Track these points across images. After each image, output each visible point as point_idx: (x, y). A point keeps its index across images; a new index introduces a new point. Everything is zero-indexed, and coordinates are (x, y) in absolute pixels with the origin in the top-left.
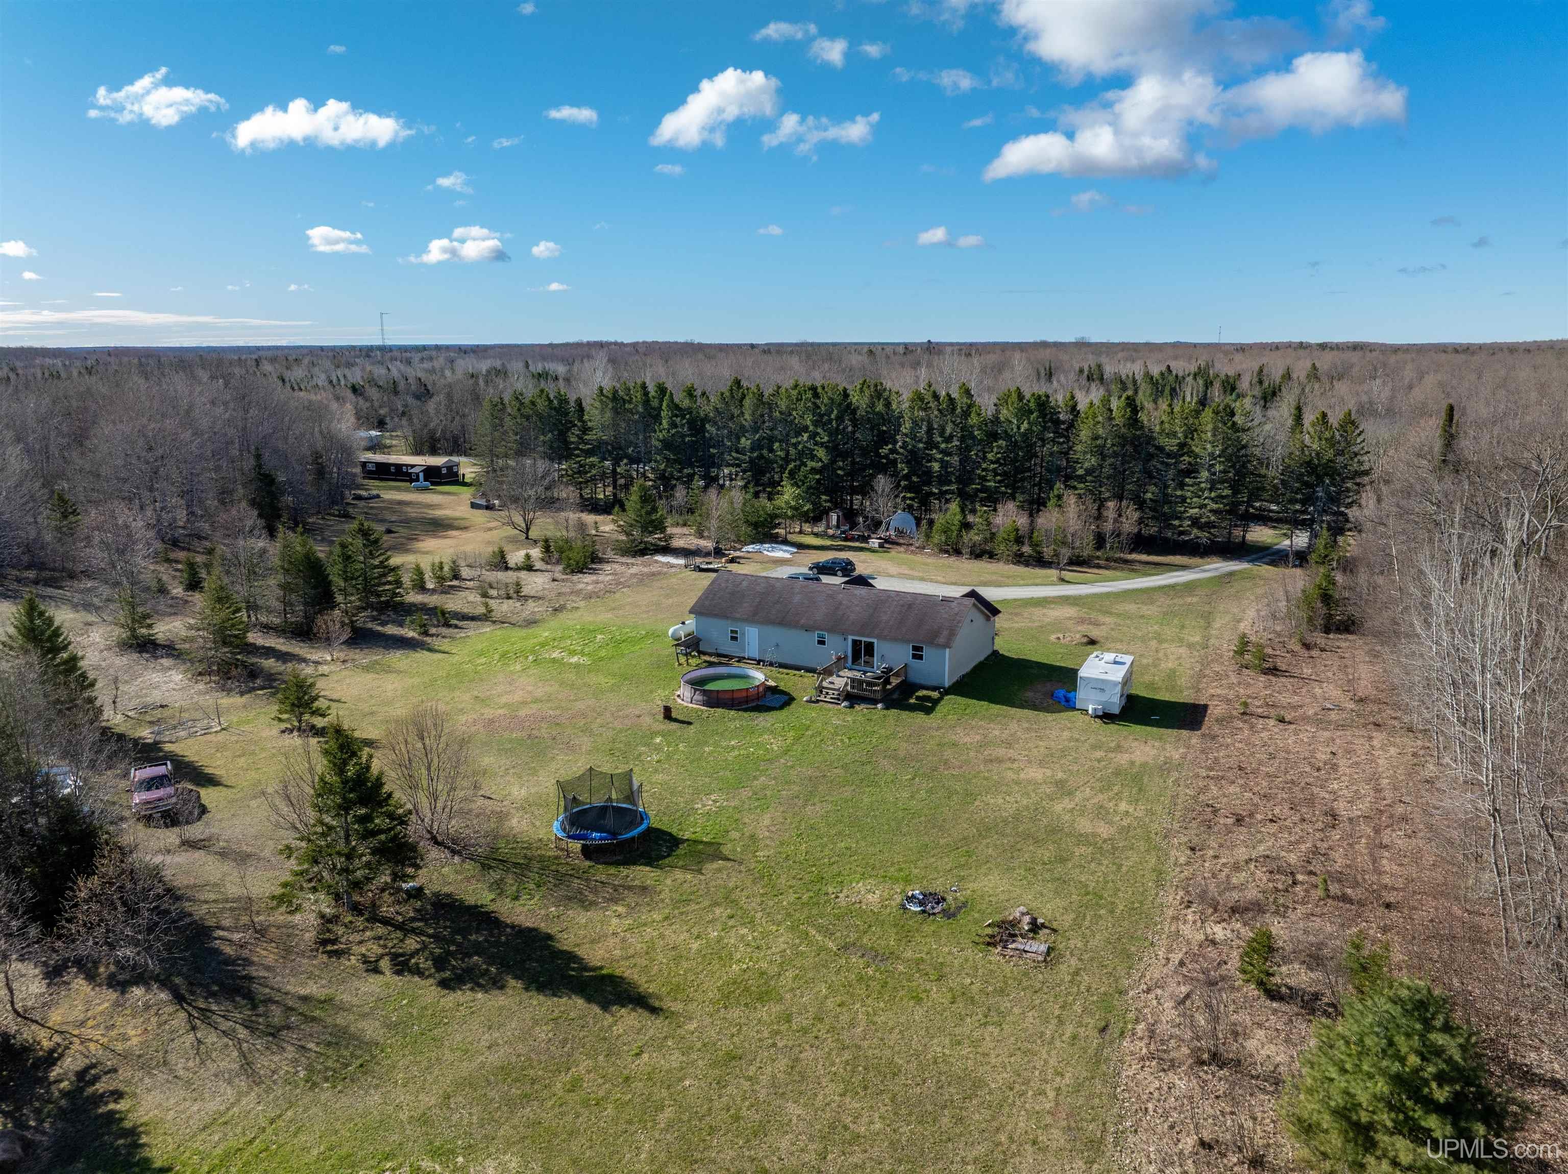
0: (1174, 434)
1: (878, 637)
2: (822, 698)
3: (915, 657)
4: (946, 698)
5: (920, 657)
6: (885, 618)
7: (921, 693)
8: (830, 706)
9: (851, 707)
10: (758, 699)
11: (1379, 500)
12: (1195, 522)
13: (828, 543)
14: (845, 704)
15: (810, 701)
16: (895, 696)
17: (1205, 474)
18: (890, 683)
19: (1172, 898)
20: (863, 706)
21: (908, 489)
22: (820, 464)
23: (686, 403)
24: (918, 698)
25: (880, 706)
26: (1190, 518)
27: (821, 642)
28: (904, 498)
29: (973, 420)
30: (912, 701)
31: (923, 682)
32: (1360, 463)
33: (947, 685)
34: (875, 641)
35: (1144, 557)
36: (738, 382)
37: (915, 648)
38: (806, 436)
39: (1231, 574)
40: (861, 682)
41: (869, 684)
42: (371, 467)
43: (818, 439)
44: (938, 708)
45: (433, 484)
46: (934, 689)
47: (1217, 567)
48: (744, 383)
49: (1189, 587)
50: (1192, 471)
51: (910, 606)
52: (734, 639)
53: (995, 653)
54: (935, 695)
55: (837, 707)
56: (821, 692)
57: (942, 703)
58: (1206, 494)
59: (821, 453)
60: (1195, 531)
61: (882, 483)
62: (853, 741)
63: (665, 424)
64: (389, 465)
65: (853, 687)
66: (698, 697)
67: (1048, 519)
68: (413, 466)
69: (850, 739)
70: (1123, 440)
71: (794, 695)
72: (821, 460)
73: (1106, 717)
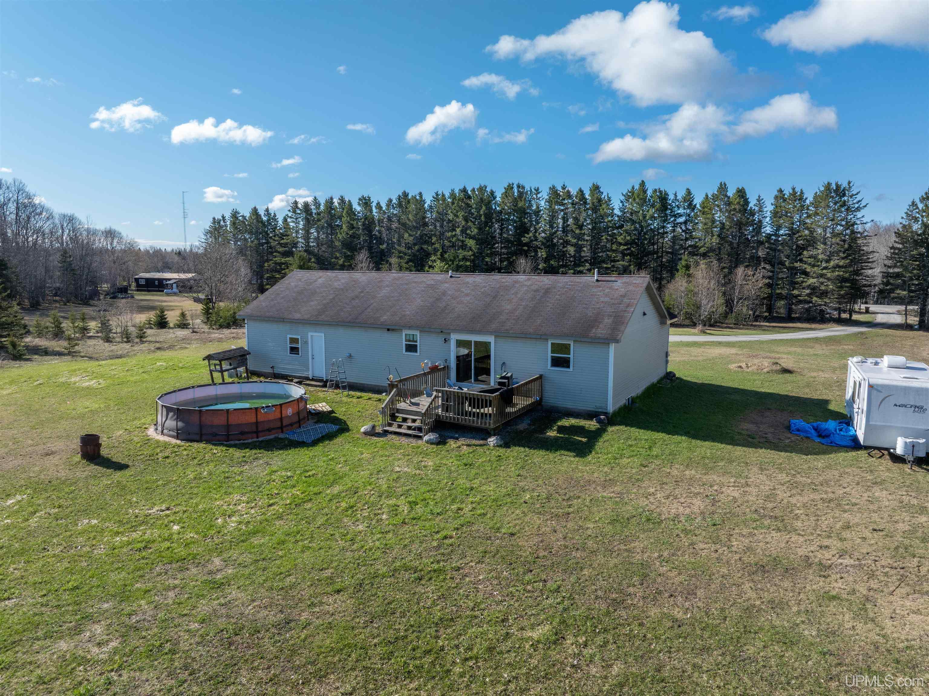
1: (498, 335)
2: (394, 429)
3: (558, 362)
4: (610, 429)
5: (565, 363)
6: (508, 307)
7: (566, 422)
8: (404, 441)
9: (441, 442)
10: (281, 428)
14: (431, 436)
15: (372, 433)
16: (522, 426)
18: (513, 405)
20: (462, 441)
22: (470, 253)
24: (561, 429)
25: (492, 441)
26: (809, 287)
27: (411, 348)
30: (552, 433)
31: (569, 405)
33: (611, 409)
34: (491, 339)
37: (557, 348)
40: (462, 399)
41: (475, 401)
42: (143, 282)
43: (468, 232)
44: (600, 444)
46: (590, 415)
51: (548, 290)
52: (294, 350)
53: (670, 376)
54: (592, 425)
55: (414, 442)
56: (393, 417)
57: (606, 436)
58: (824, 265)
59: (471, 243)
61: (524, 264)
62: (419, 509)
64: (153, 280)
65: (446, 409)
68: (170, 280)
69: (413, 504)
71: (350, 425)
72: (471, 249)
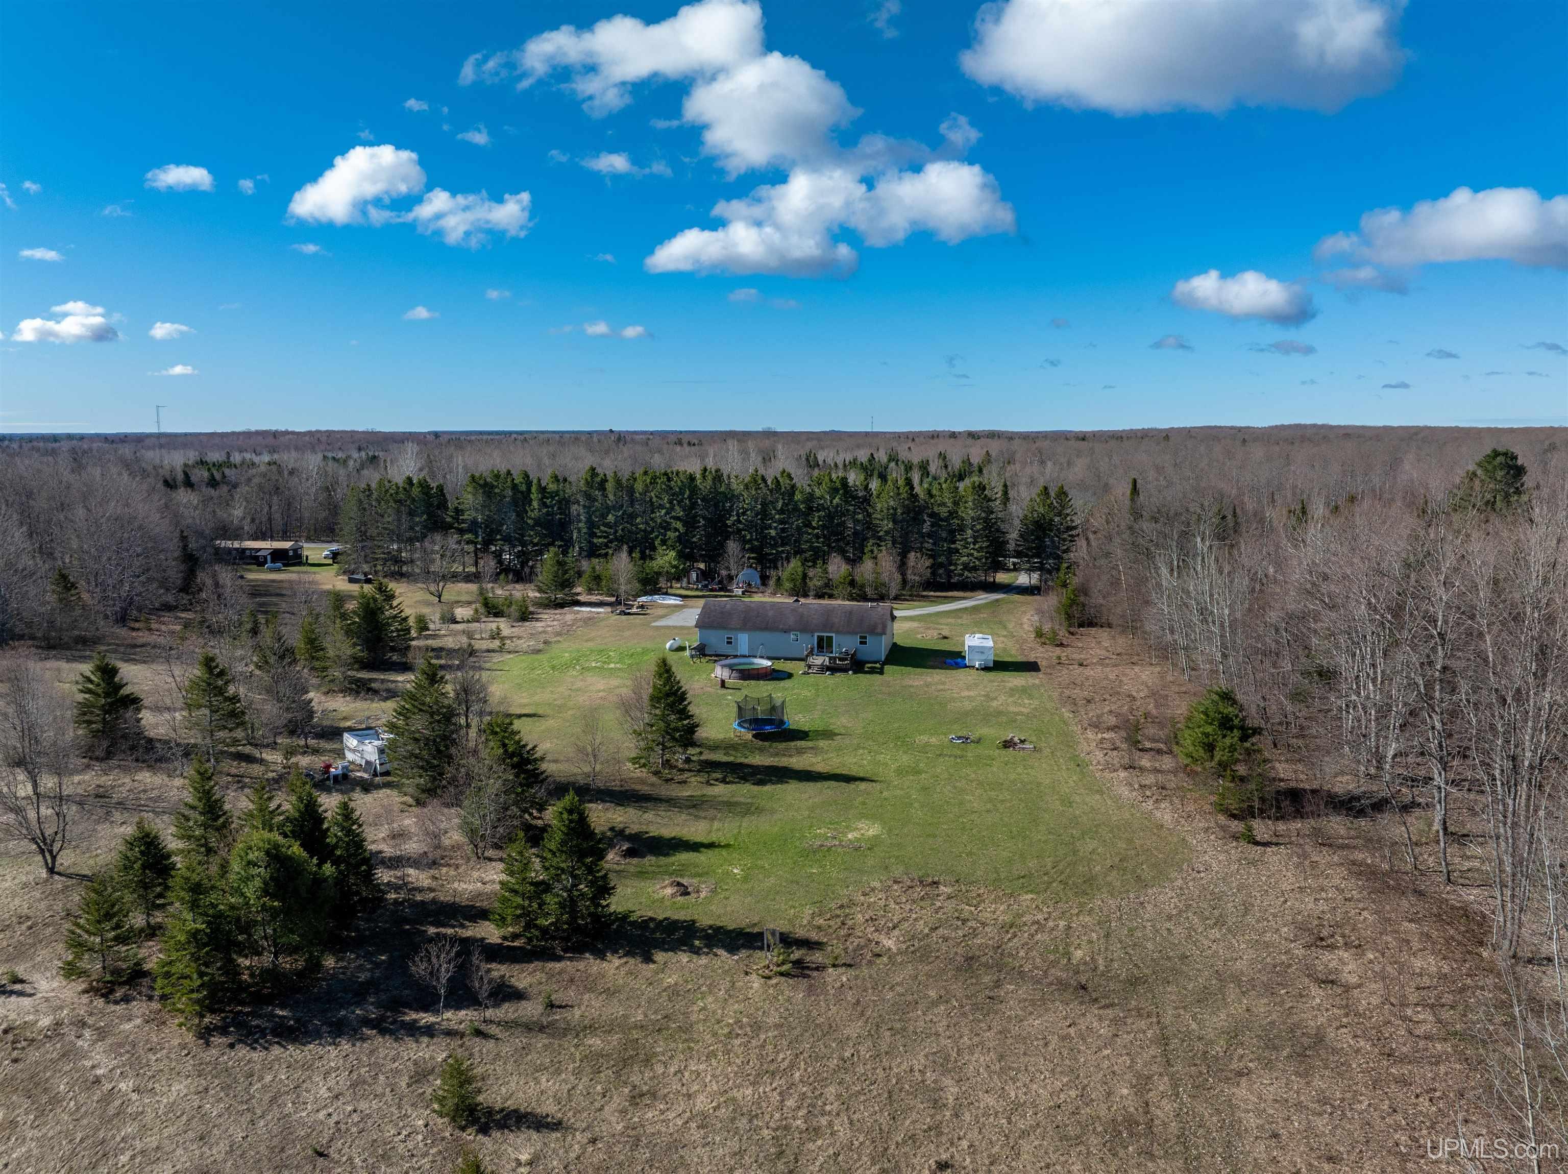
0: (943, 504)
1: (836, 632)
2: (811, 671)
3: (861, 643)
4: (885, 666)
5: (865, 643)
6: (836, 620)
7: (871, 664)
8: (817, 676)
9: (832, 674)
11: (1088, 544)
12: (966, 567)
13: (701, 594)
14: (827, 673)
16: (858, 667)
17: (970, 532)
19: (1077, 729)
20: (839, 674)
21: (752, 550)
22: (677, 534)
23: (552, 487)
24: (870, 667)
25: (851, 672)
26: (962, 564)
27: (795, 639)
28: (749, 558)
29: (798, 496)
30: (867, 669)
31: (869, 658)
32: (1072, 521)
33: (883, 660)
34: (833, 635)
35: (932, 593)
36: (593, 469)
37: (861, 637)
38: (663, 511)
39: (997, 600)
40: (835, 659)
41: (839, 661)
43: (674, 514)
44: (882, 672)
45: (285, 565)
46: (875, 662)
47: (982, 598)
48: (599, 470)
49: (975, 609)
50: (962, 529)
51: (851, 612)
52: (729, 643)
53: (895, 645)
54: (878, 665)
55: (823, 675)
56: (808, 669)
57: (884, 669)
58: (971, 546)
59: (678, 525)
60: (966, 573)
61: (732, 546)
63: (535, 504)
65: (830, 663)
66: (734, 674)
67: (866, 569)
68: (258, 550)
69: (848, 687)
70: (907, 510)
71: (791, 673)
72: (678, 530)
73: (986, 669)
